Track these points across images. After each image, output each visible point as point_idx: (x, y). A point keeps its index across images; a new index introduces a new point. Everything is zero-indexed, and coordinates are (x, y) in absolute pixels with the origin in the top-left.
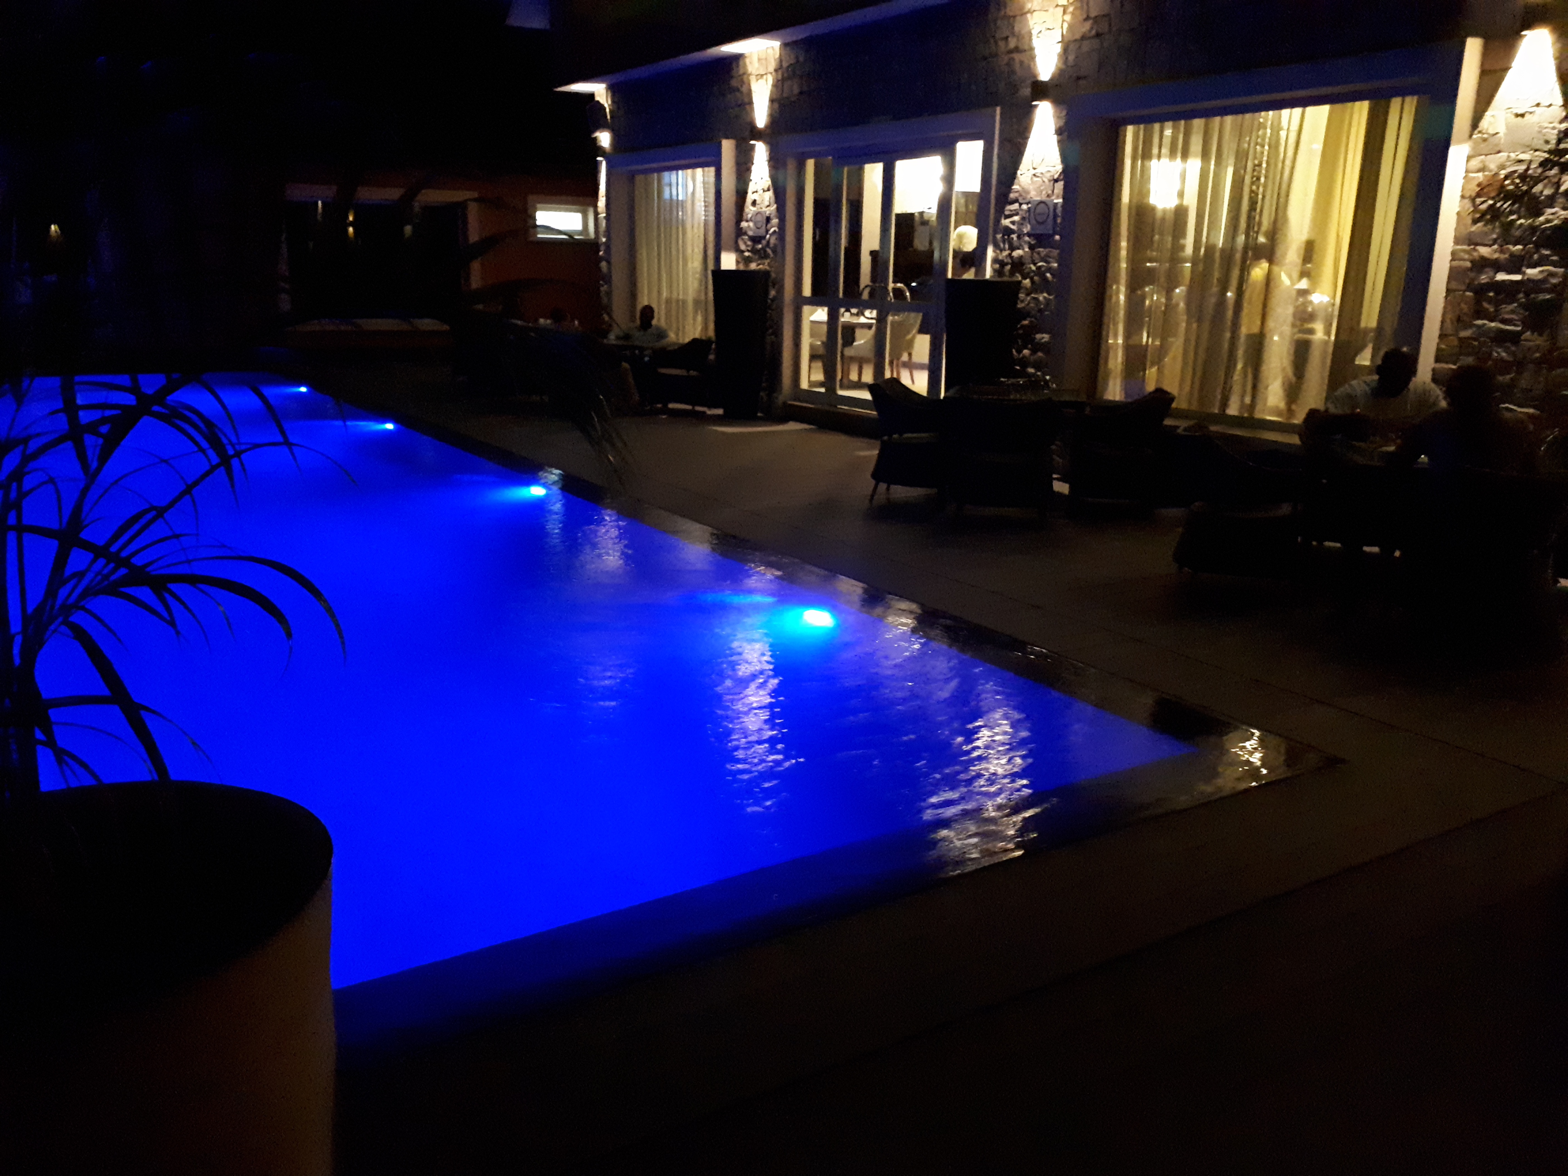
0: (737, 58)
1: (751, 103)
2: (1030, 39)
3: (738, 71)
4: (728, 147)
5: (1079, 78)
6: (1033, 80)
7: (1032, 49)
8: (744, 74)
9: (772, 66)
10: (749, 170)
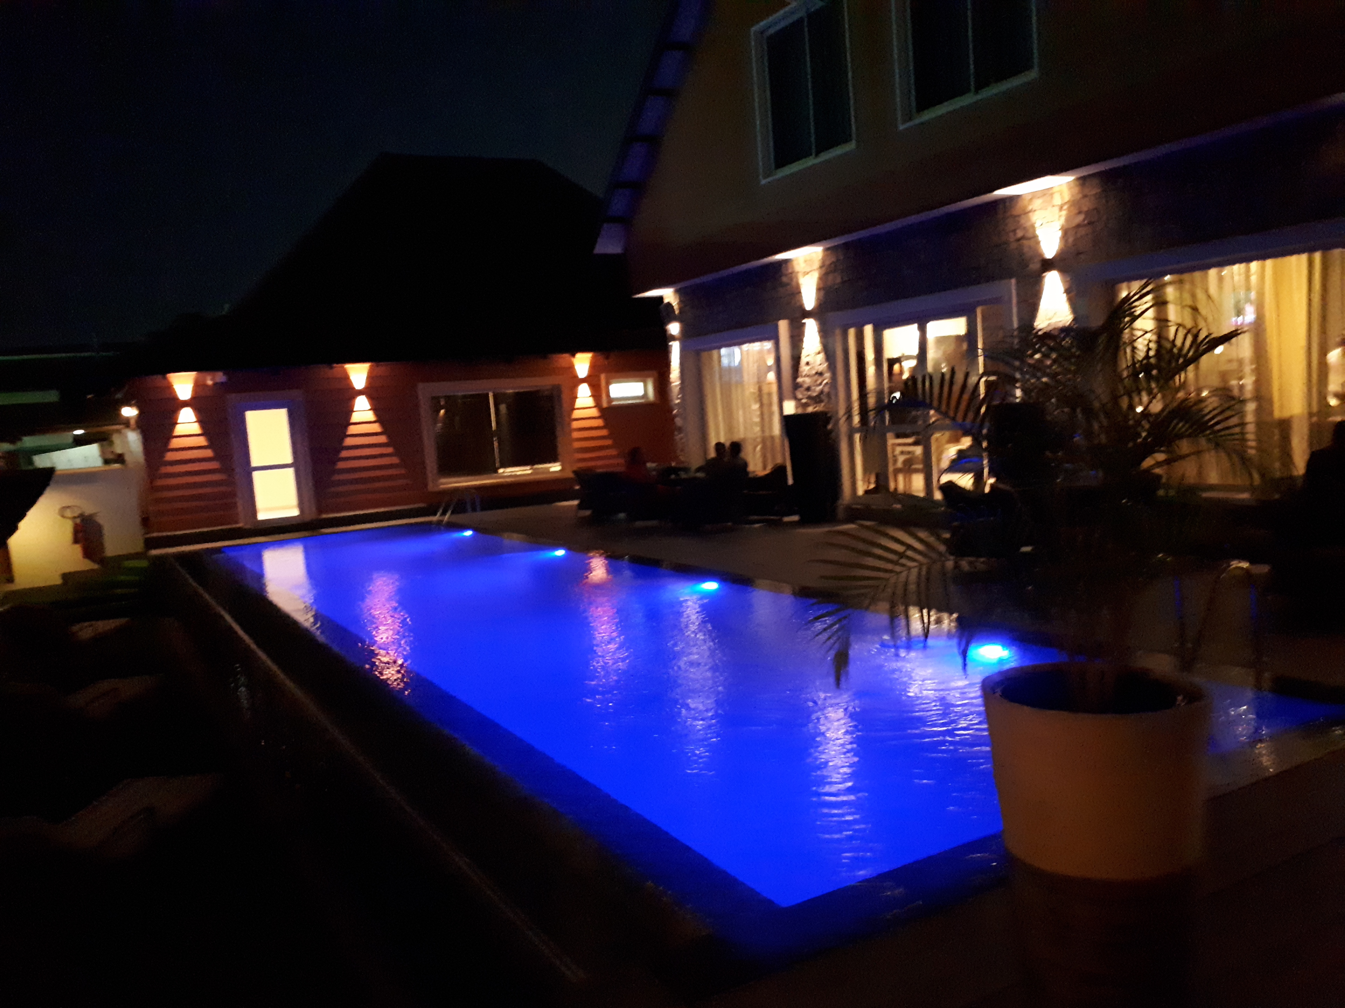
0: (786, 261)
1: (800, 292)
2: (1035, 231)
3: (787, 270)
4: (783, 326)
5: (1079, 253)
6: (1041, 259)
7: (1035, 237)
8: (791, 273)
9: (817, 264)
10: (801, 341)
